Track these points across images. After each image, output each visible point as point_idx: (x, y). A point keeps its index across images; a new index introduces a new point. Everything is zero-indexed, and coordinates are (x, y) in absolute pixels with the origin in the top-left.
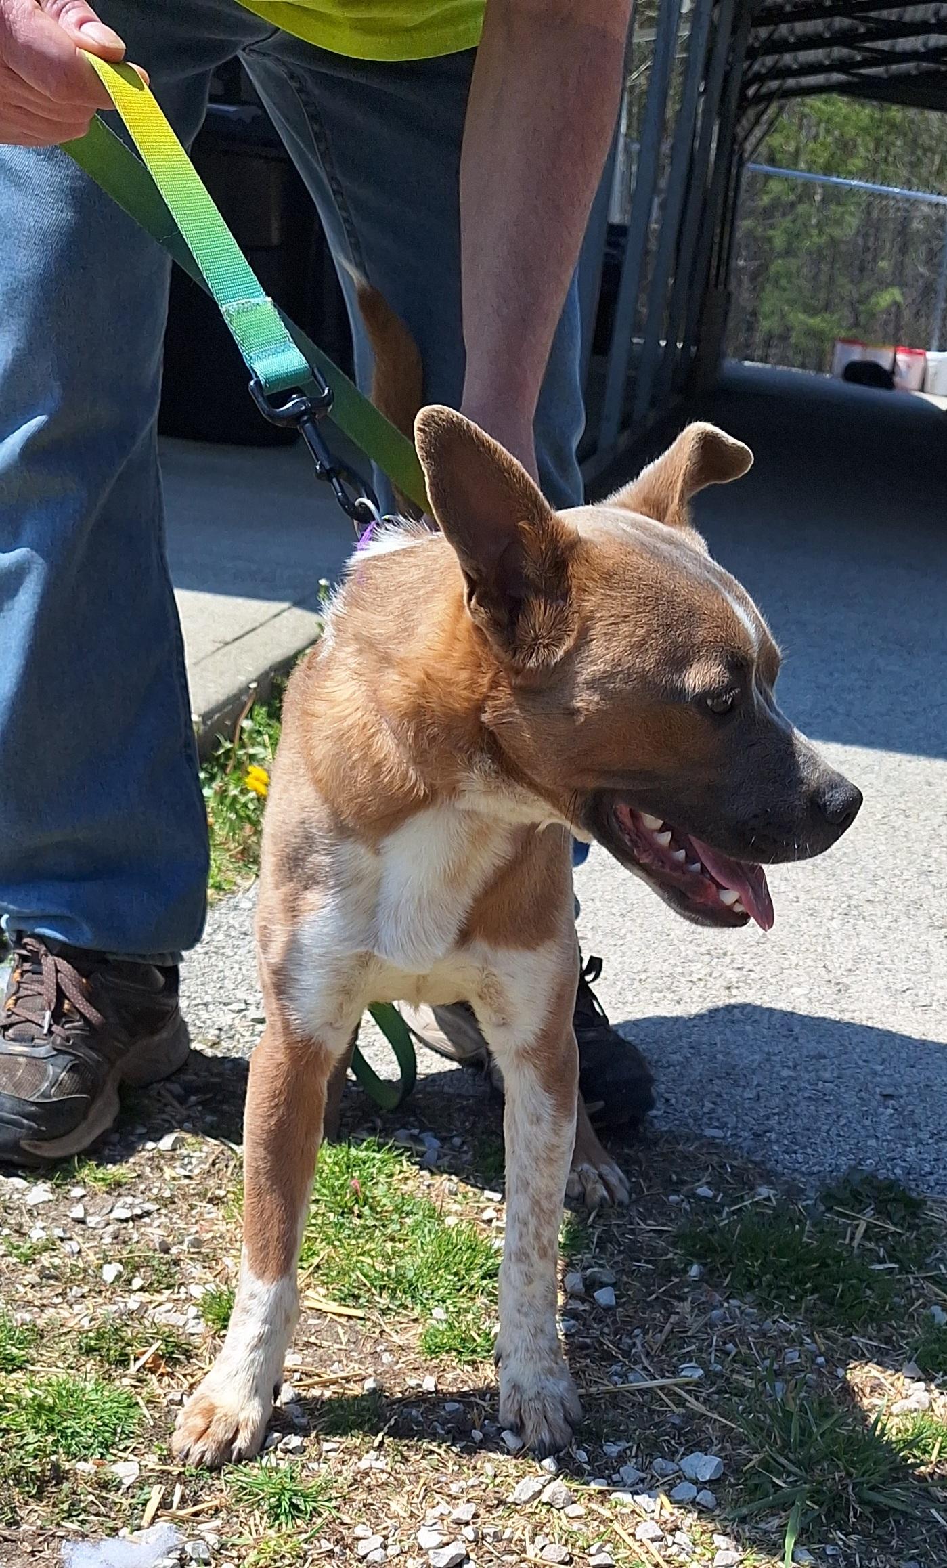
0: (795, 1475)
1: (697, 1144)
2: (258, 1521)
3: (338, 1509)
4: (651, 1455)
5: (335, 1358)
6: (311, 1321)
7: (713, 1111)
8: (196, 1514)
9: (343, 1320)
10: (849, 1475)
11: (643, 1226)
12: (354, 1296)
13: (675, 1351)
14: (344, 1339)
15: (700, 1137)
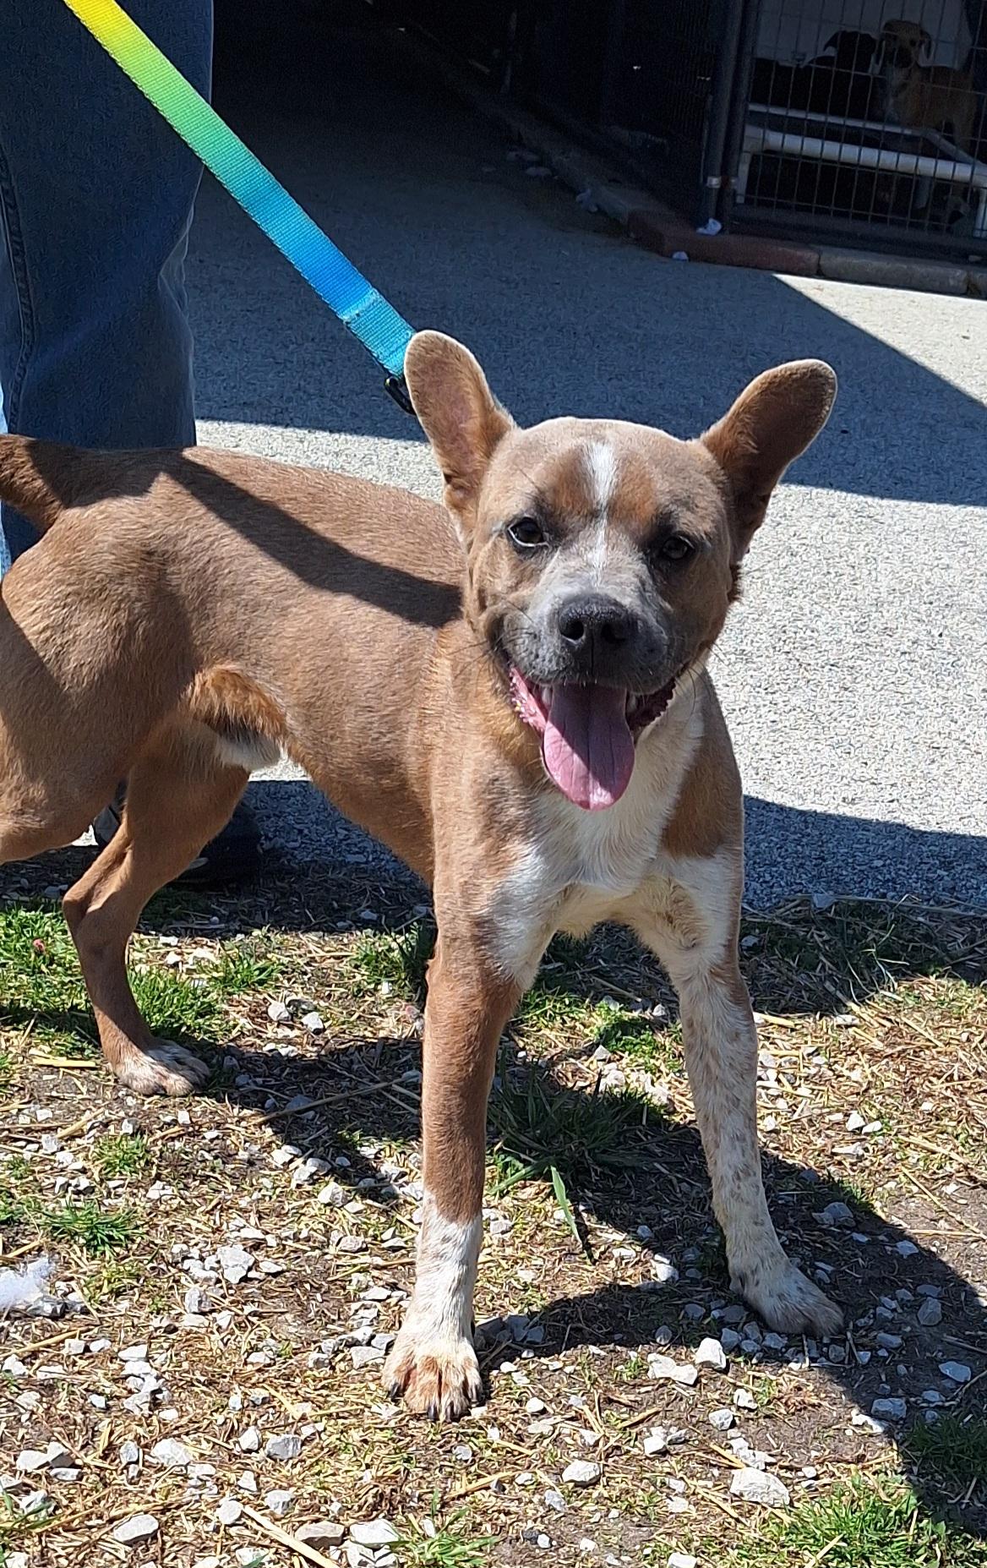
0: (536, 1150)
1: (344, 870)
2: (79, 1254)
3: (147, 1233)
4: (404, 1153)
5: (82, 1108)
6: (45, 1077)
7: (347, 838)
8: (21, 1255)
9: (76, 1072)
10: (582, 1144)
11: (322, 954)
12: (78, 1049)
13: (394, 1062)
14: (84, 1090)
15: (344, 864)
